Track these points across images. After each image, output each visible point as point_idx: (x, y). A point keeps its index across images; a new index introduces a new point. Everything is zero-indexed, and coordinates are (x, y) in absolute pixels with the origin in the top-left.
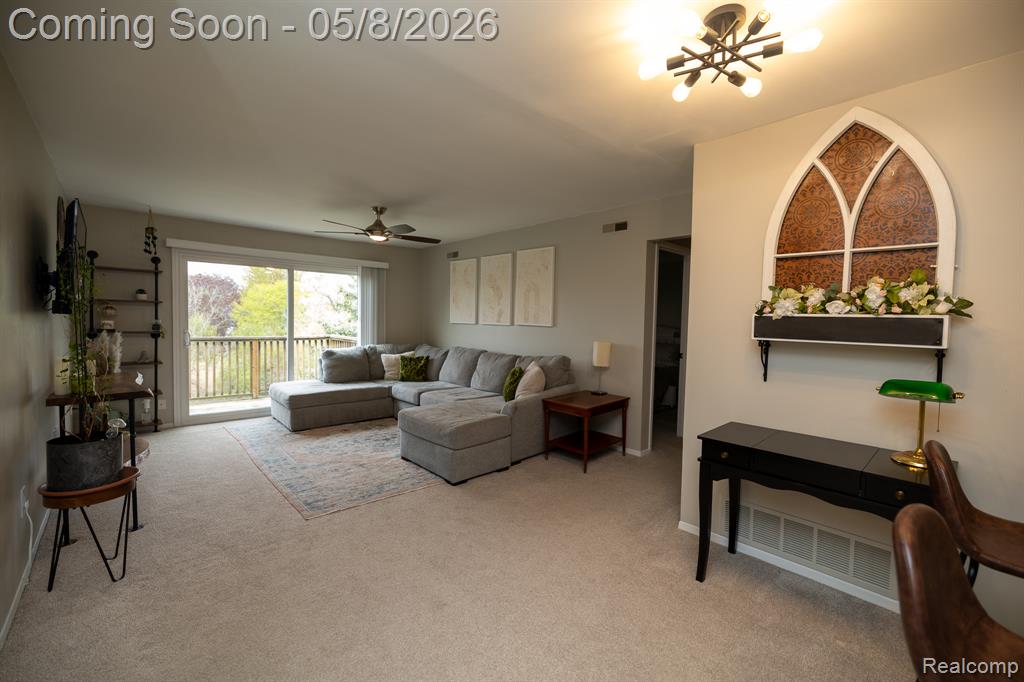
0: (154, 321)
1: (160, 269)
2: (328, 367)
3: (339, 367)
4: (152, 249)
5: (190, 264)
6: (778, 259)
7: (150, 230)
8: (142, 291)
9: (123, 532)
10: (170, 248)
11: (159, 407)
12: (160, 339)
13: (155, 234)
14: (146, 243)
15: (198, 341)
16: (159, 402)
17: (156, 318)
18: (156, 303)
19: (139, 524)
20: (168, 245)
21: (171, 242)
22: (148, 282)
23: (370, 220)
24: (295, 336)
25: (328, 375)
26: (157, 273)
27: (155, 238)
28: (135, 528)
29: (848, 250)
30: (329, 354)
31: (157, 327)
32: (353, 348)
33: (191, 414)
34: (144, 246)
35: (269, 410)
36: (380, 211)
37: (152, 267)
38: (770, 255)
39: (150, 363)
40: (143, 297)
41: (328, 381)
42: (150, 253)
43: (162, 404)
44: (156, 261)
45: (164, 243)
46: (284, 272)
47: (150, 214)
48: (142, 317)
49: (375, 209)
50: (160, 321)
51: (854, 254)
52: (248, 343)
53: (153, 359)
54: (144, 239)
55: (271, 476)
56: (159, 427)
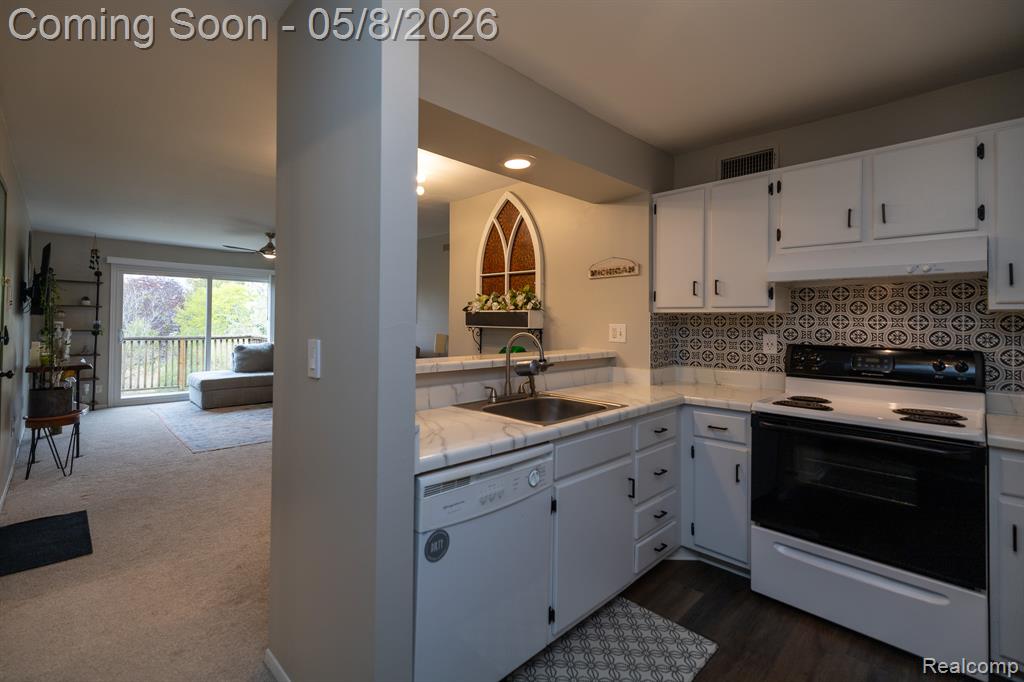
0: (95, 322)
1: (101, 280)
2: (239, 359)
3: (249, 359)
4: (96, 266)
5: (126, 276)
6: (483, 277)
7: (95, 252)
8: (86, 299)
9: (70, 458)
10: (110, 264)
11: (96, 391)
12: (99, 336)
13: (99, 254)
14: (92, 262)
15: (132, 340)
16: (97, 387)
17: (97, 319)
18: (97, 307)
19: (80, 454)
20: (108, 261)
21: (110, 260)
22: (91, 291)
23: (264, 242)
24: (213, 336)
25: (238, 366)
26: (98, 284)
27: (98, 257)
28: (78, 456)
29: (507, 273)
30: (240, 349)
31: (97, 326)
32: (262, 344)
33: (122, 397)
34: (89, 264)
35: (187, 395)
36: (271, 236)
37: (95, 279)
38: (479, 274)
39: (91, 355)
40: (88, 303)
41: (237, 371)
42: (94, 268)
43: (99, 389)
44: (98, 274)
45: (105, 260)
46: (204, 281)
47: (95, 238)
48: (86, 318)
49: (268, 234)
50: (99, 322)
51: (511, 275)
52: (176, 342)
53: (92, 352)
54: (90, 258)
55: (177, 434)
56: (96, 407)
